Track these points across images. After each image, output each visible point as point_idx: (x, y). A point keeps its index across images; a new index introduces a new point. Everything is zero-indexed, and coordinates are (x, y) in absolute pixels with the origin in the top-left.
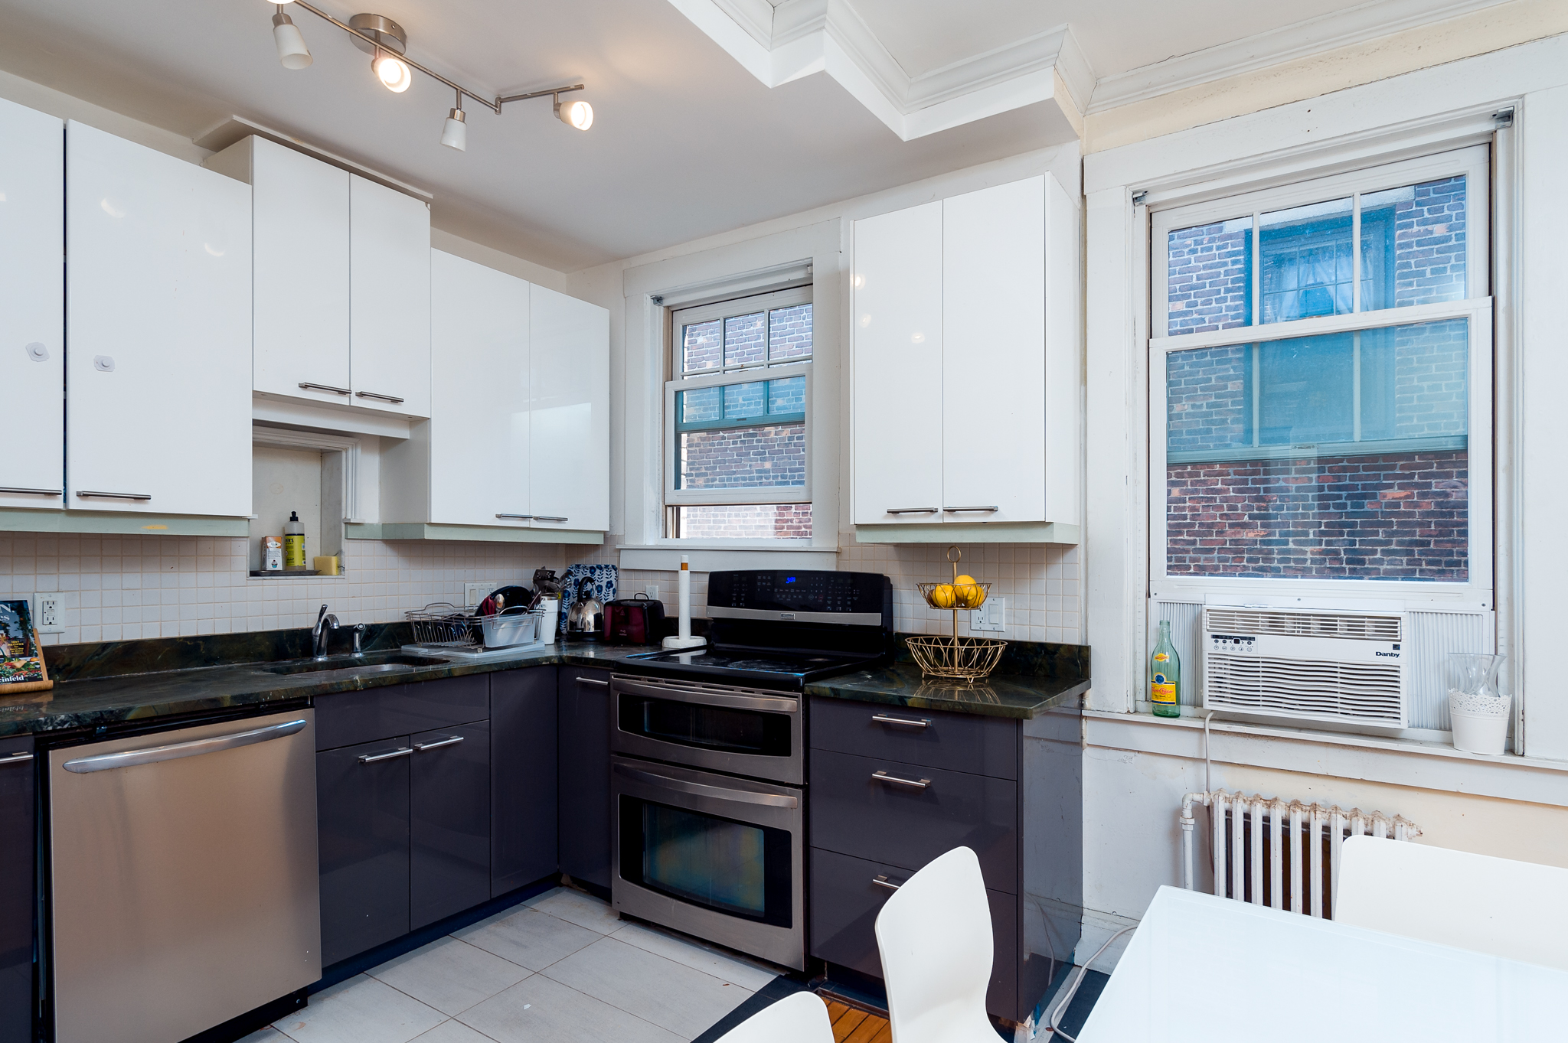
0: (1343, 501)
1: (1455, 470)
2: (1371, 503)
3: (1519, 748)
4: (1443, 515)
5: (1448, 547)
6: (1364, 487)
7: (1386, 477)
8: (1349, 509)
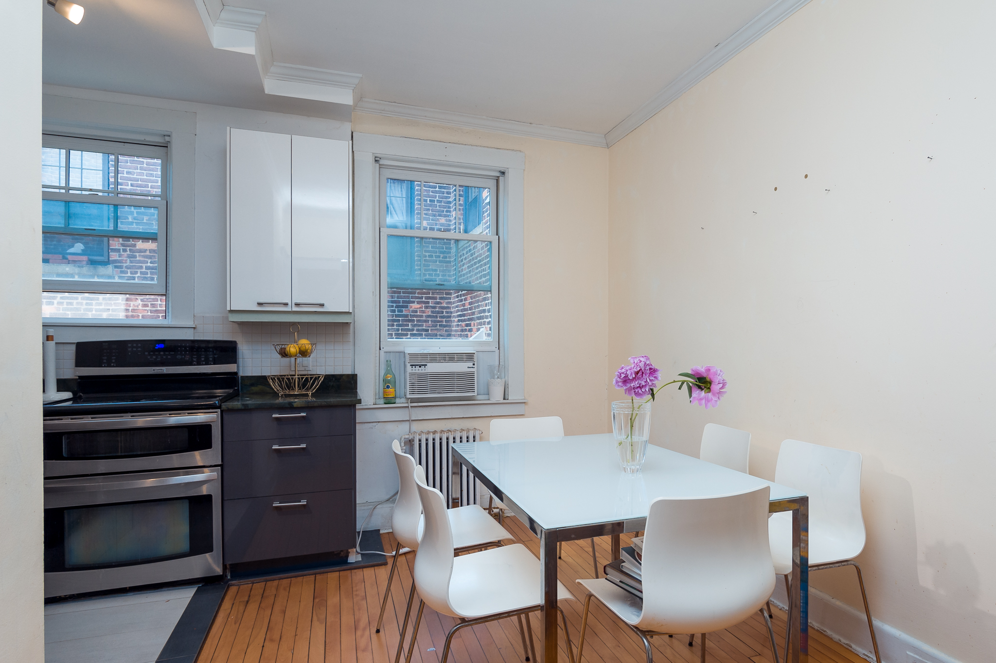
0: (394, 308)
1: (438, 296)
2: (406, 310)
3: (507, 397)
4: (433, 317)
5: (435, 332)
6: (403, 302)
7: (412, 298)
8: (397, 313)
